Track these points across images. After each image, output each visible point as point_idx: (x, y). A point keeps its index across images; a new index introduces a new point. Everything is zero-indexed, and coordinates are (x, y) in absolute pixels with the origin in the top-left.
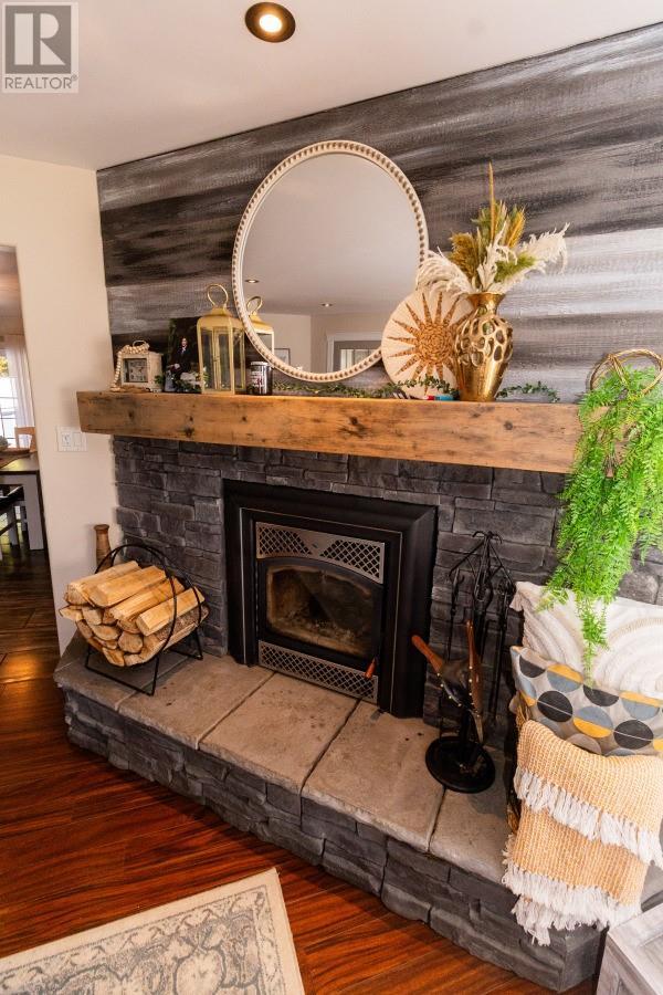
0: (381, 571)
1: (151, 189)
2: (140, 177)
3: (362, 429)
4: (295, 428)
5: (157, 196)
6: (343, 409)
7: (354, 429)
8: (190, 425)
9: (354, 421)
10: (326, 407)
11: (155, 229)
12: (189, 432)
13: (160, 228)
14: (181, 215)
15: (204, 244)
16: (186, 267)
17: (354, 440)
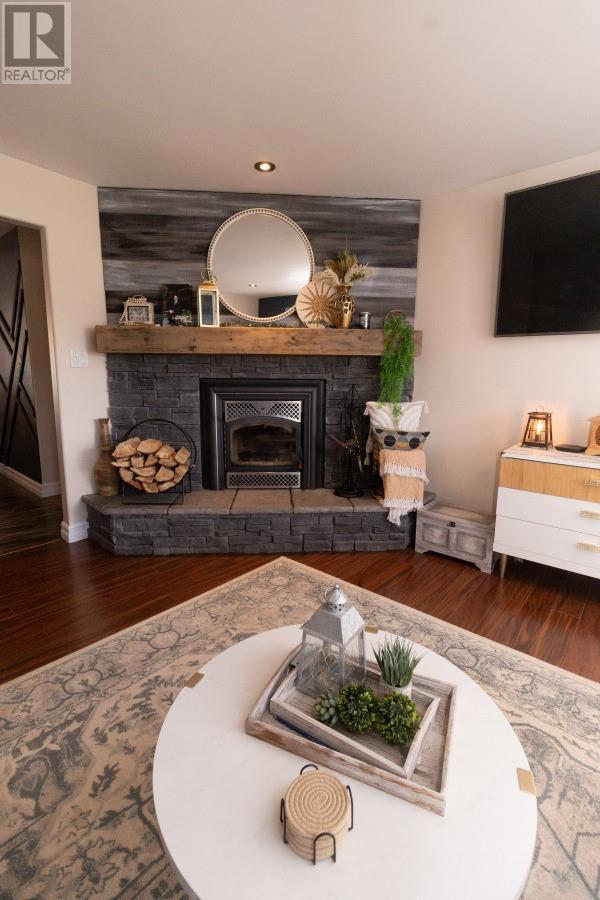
0: (299, 416)
1: (144, 207)
2: (136, 199)
3: (297, 341)
4: (261, 343)
5: (149, 212)
6: (288, 333)
7: (293, 342)
8: (194, 344)
9: (293, 338)
10: (278, 332)
11: (147, 230)
12: (192, 348)
13: (152, 230)
14: (168, 225)
15: (185, 244)
16: (173, 255)
17: (294, 347)
